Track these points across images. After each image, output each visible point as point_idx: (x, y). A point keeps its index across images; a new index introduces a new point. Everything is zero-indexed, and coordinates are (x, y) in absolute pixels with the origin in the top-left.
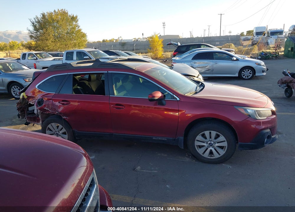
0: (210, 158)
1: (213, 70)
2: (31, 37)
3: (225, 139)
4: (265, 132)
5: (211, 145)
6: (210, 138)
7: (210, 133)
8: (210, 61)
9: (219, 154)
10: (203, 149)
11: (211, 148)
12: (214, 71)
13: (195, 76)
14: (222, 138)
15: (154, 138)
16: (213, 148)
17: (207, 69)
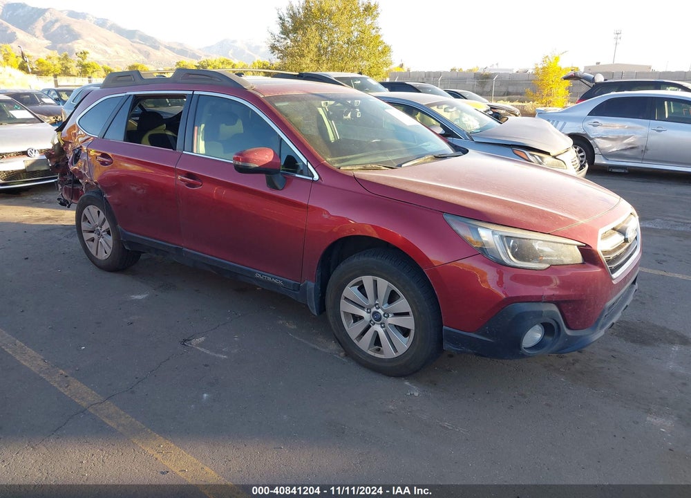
0: (372, 354)
1: (646, 149)
2: (273, 48)
3: (409, 309)
4: (529, 310)
5: (377, 318)
6: (376, 296)
7: (375, 282)
8: (642, 124)
9: (396, 351)
10: (360, 326)
11: (377, 327)
12: (648, 152)
13: (548, 154)
14: (402, 304)
15: (258, 276)
16: (382, 327)
17: (629, 144)
